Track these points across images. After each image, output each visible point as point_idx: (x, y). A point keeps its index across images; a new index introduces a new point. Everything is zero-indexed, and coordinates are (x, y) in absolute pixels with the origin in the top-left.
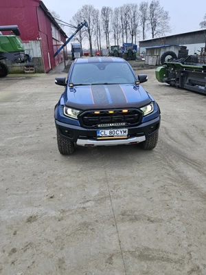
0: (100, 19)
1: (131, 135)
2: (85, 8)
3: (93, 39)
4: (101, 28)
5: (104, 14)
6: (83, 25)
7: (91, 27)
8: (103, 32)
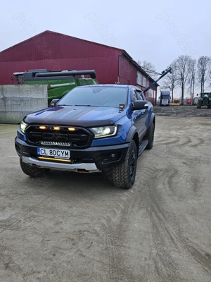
0: (197, 69)
1: (76, 158)
2: (181, 58)
3: (187, 87)
4: (196, 76)
5: (201, 64)
6: (168, 72)
7: (185, 76)
8: (197, 81)
